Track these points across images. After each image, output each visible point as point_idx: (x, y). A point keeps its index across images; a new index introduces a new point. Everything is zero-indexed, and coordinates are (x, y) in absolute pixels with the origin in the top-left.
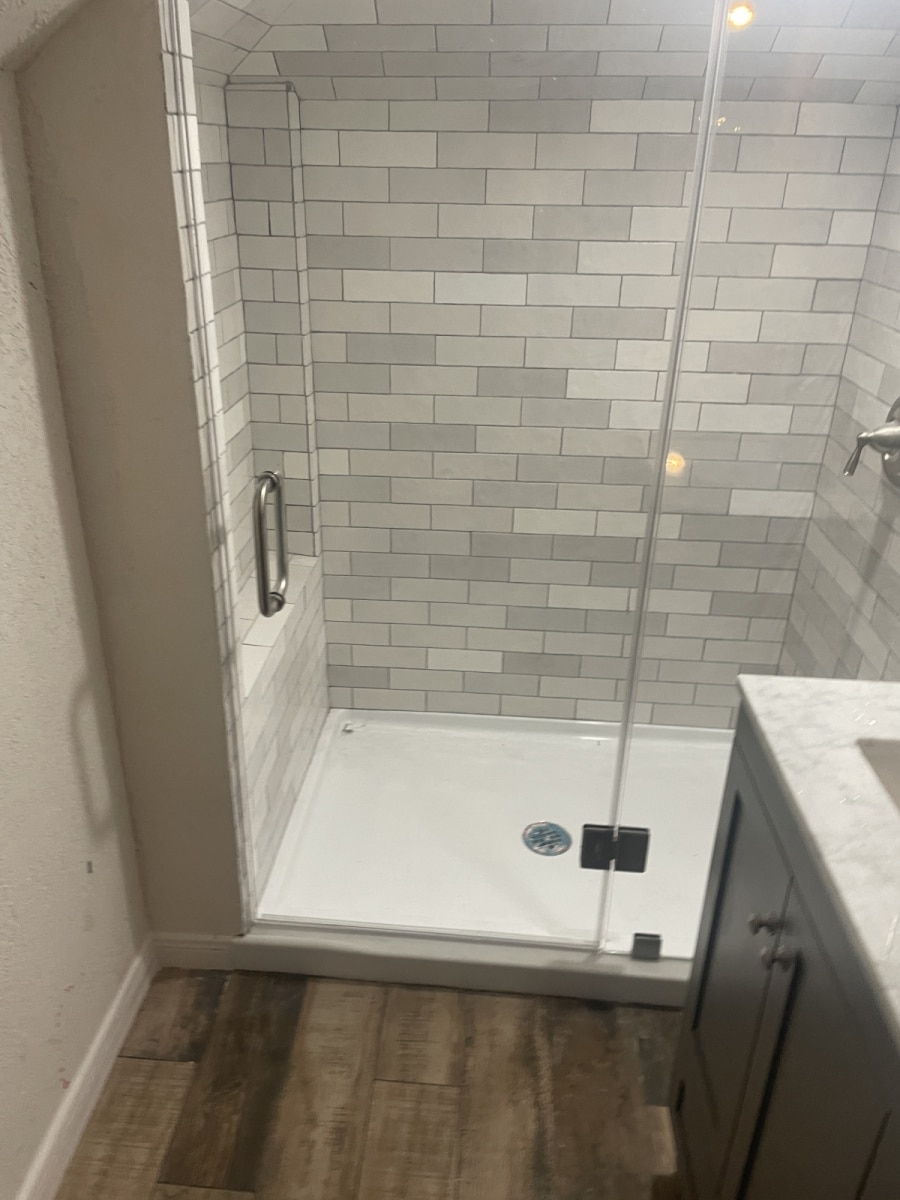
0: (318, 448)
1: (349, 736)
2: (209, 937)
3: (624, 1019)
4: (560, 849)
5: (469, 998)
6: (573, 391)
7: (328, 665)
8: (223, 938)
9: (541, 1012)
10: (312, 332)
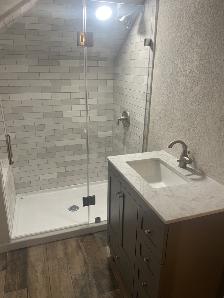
1: (22, 199)
3: (96, 235)
4: (77, 210)
5: (64, 241)
6: (64, 116)
7: (15, 184)
9: (79, 239)
10: (3, 107)
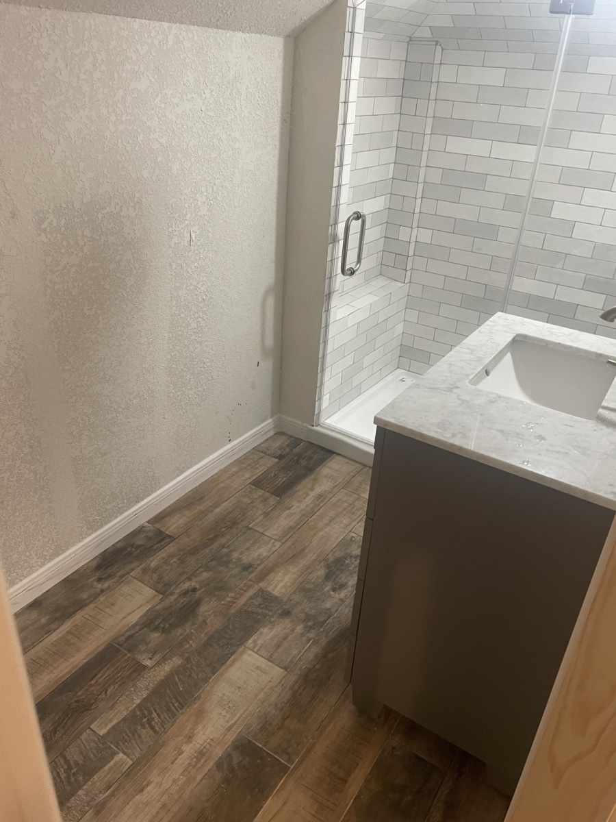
0: (418, 227)
1: (402, 383)
2: (301, 423)
6: (555, 214)
7: (402, 343)
8: (305, 424)
10: (426, 166)
